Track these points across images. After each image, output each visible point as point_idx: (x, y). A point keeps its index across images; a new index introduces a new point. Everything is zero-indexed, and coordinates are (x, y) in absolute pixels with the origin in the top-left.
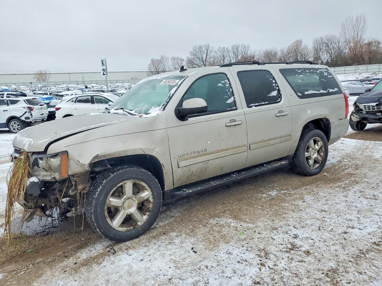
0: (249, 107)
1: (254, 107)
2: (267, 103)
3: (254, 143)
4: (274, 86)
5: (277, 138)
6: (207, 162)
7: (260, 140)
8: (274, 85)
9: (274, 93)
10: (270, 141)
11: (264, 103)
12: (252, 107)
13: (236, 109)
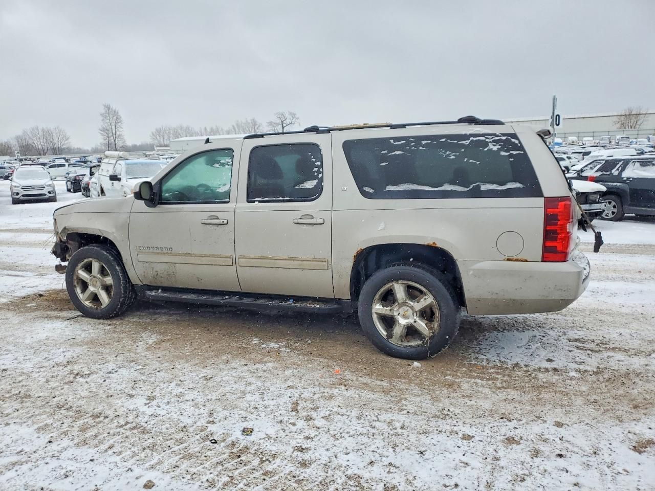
0: (248, 202)
1: (257, 203)
2: (287, 200)
3: (245, 257)
4: (315, 172)
5: (293, 260)
6: (175, 265)
7: (258, 255)
8: (316, 169)
9: (310, 184)
10: (277, 261)
11: (281, 198)
12: (254, 202)
13: (228, 202)
